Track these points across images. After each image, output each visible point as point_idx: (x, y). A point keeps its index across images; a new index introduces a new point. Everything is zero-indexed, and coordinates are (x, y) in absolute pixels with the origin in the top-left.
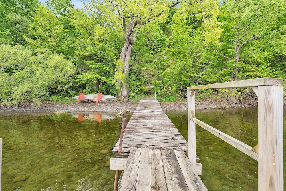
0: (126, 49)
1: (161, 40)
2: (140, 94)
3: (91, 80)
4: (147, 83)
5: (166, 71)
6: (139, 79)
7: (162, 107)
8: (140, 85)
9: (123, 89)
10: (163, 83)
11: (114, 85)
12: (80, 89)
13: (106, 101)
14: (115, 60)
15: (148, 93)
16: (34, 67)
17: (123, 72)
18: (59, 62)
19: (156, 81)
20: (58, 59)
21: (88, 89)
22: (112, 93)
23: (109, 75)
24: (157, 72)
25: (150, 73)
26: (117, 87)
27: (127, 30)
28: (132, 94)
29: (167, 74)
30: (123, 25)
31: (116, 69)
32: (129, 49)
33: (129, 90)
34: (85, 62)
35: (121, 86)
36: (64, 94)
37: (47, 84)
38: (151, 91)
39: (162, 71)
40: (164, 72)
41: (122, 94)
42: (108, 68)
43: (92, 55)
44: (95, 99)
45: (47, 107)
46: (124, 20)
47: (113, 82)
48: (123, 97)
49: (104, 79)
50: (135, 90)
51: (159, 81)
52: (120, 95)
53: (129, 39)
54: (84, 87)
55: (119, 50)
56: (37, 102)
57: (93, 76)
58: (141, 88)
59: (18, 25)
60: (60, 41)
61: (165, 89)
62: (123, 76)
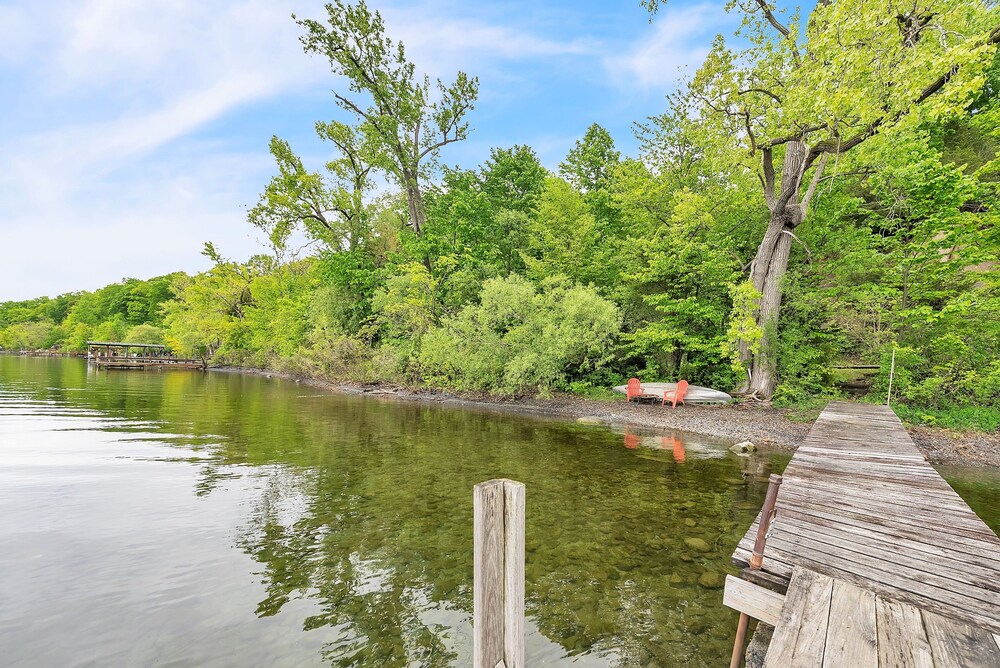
0: (773, 246)
1: (929, 189)
2: (819, 391)
3: (658, 345)
4: (850, 352)
5: (950, 306)
6: (816, 342)
7: (922, 444)
8: (821, 360)
9: (756, 373)
10: (929, 354)
11: (727, 360)
12: (631, 367)
13: (700, 405)
14: (730, 285)
15: (853, 390)
16: (540, 319)
17: (758, 321)
18: (585, 305)
19: (896, 348)
20: (583, 297)
21: (651, 369)
22: (719, 383)
23: (709, 330)
24: (905, 313)
25: (866, 317)
26: (736, 366)
27: (778, 183)
28: (785, 388)
29: (956, 320)
30: (762, 171)
31: (734, 312)
32: (784, 246)
33: (779, 376)
34: (646, 298)
35: (751, 364)
36: (596, 377)
37: (562, 355)
38: (867, 383)
39: (926, 310)
40: (941, 314)
41: (753, 386)
42: (709, 312)
43: (663, 278)
44: (669, 395)
45: (563, 406)
46: (768, 152)
47: (724, 351)
48: (753, 395)
49: (694, 343)
50: (799, 375)
51: (909, 349)
52: (743, 391)
53: (782, 211)
54: (639, 362)
55: (747, 252)
56: (544, 393)
57: (664, 335)
58: (825, 371)
59: (512, 233)
60: (588, 254)
61: (938, 380)
62: (759, 332)
